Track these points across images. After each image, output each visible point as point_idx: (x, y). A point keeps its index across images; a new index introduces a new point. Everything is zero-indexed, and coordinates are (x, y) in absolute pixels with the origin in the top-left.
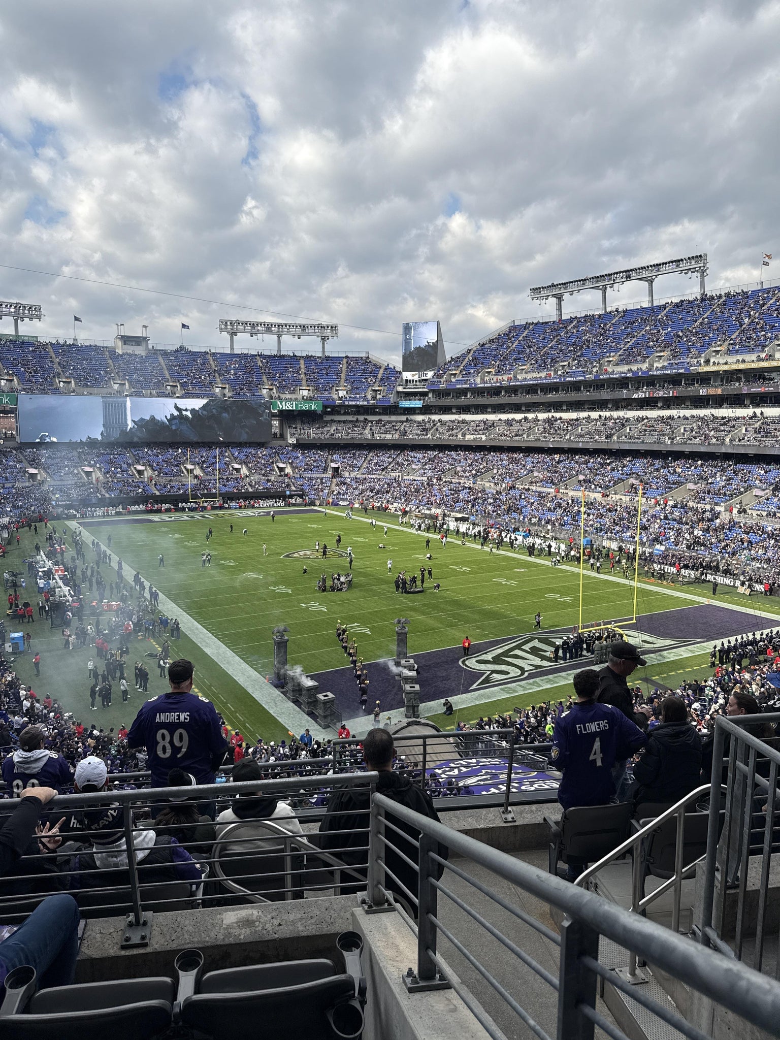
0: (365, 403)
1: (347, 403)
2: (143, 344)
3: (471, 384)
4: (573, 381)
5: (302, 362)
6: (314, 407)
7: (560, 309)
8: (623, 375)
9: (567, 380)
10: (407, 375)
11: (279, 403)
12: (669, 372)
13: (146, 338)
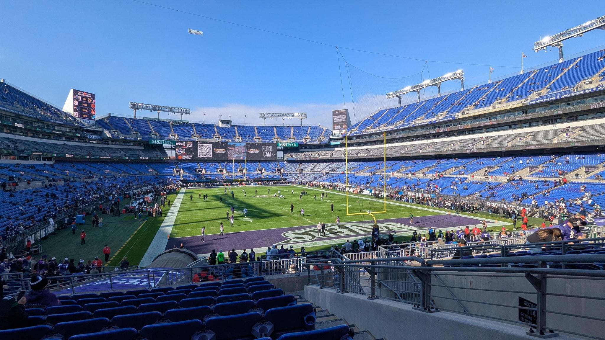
0: (316, 143)
1: (308, 143)
2: (229, 123)
3: (360, 134)
4: (403, 128)
5: (292, 128)
6: (294, 145)
7: (400, 102)
8: (425, 123)
9: (400, 128)
10: (334, 132)
11: (280, 144)
12: (445, 120)
13: (230, 121)
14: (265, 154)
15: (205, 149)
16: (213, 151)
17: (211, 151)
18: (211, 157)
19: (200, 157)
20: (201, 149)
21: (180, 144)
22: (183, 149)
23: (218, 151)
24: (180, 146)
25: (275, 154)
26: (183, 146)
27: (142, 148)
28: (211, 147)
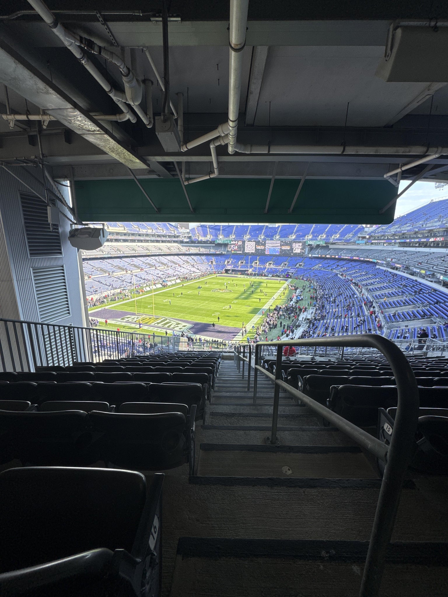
14: (295, 250)
15: (250, 246)
16: (256, 247)
17: (254, 248)
18: (254, 252)
19: (247, 252)
20: (247, 246)
21: (234, 242)
22: (236, 246)
23: (259, 247)
24: (234, 244)
25: (303, 251)
26: (236, 244)
27: (214, 245)
28: (254, 245)
